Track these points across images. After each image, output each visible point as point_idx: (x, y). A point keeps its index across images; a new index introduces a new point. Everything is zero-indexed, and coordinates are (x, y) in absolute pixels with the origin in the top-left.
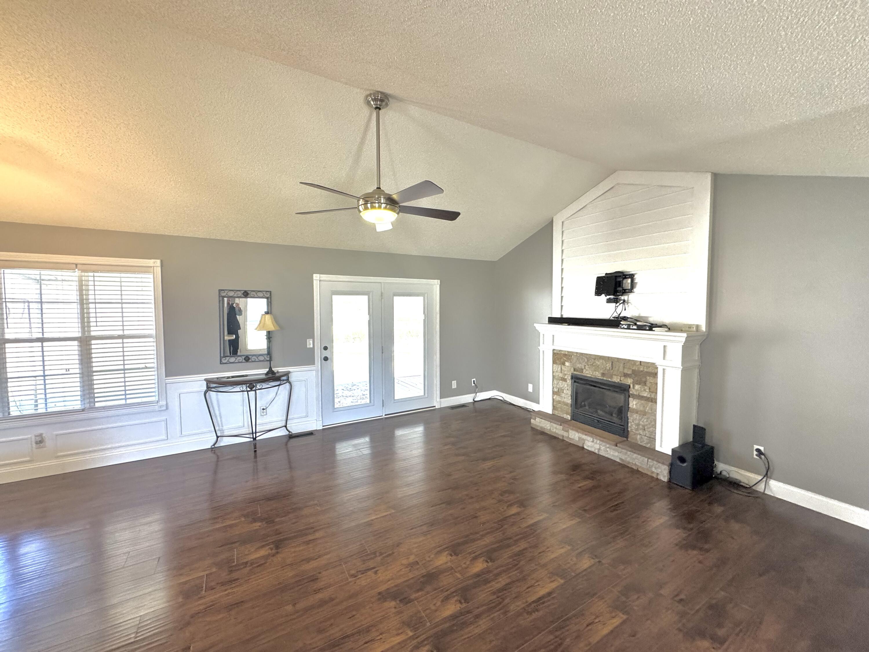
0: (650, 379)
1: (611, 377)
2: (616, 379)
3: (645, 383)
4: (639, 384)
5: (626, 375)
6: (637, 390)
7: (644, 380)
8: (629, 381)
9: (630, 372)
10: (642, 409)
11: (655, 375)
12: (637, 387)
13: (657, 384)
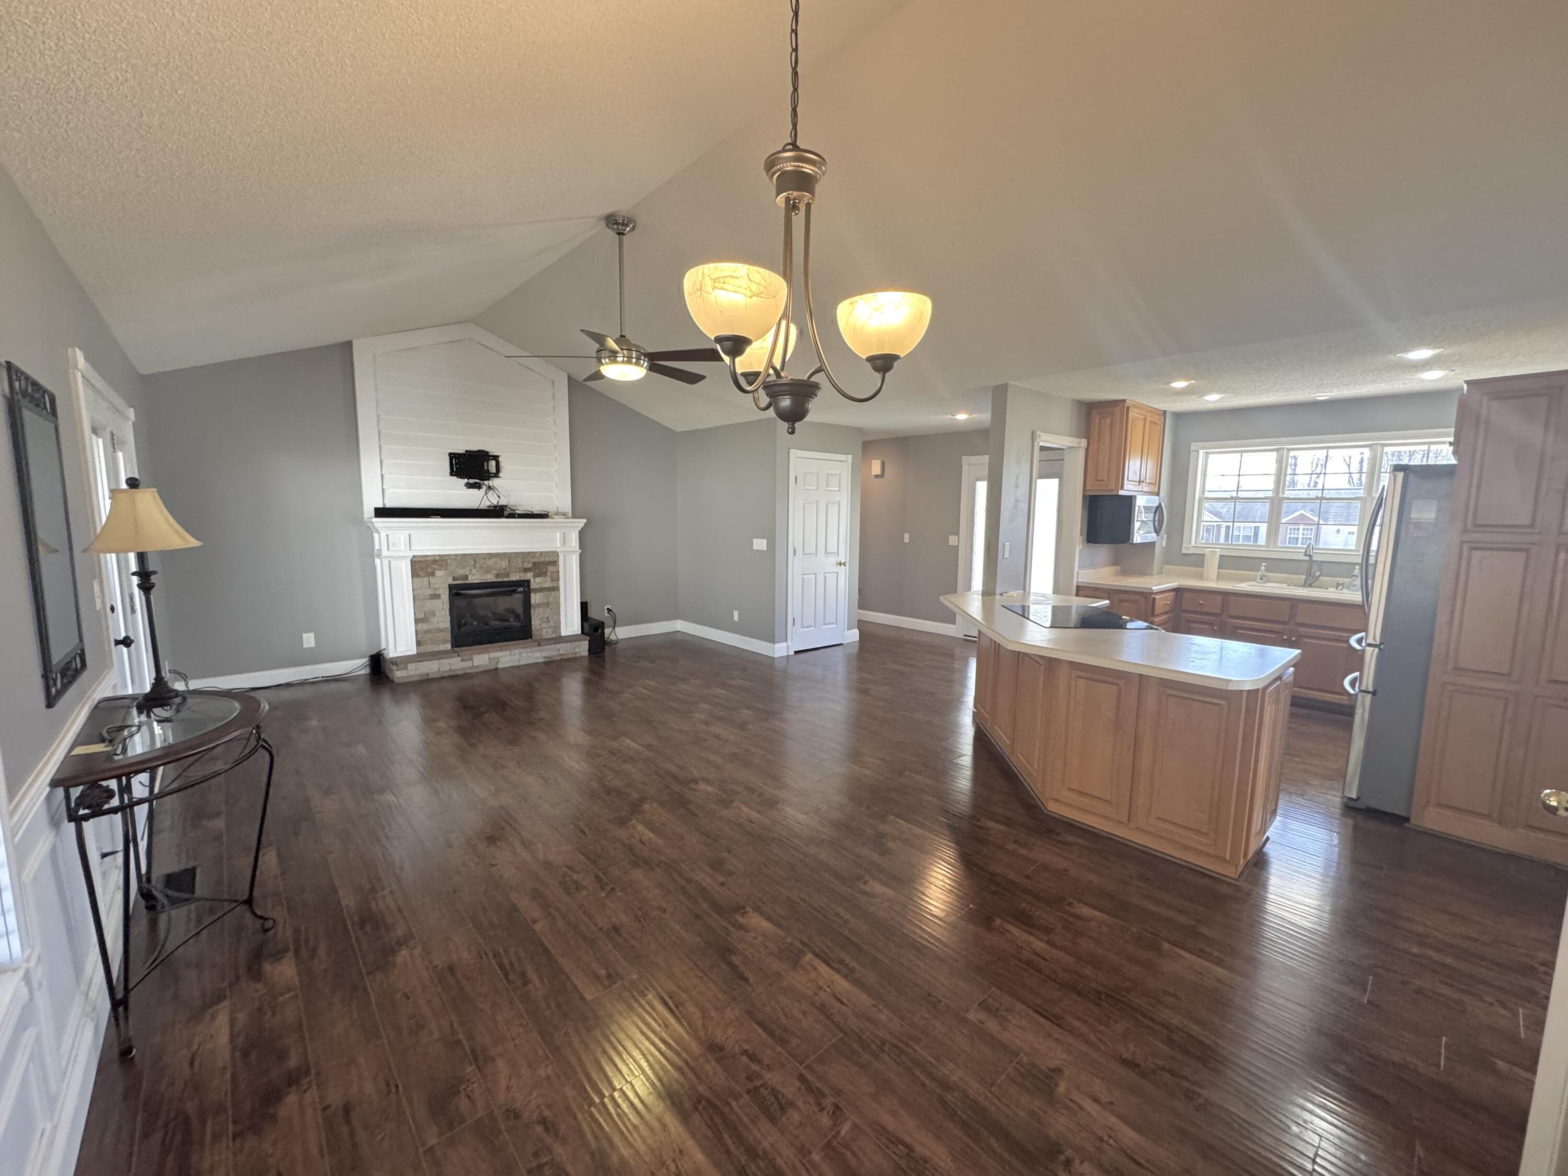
0: (551, 568)
1: (508, 576)
2: (514, 577)
3: (545, 574)
4: (539, 576)
5: (526, 570)
6: (538, 583)
7: (544, 570)
8: (529, 576)
9: (530, 566)
10: (545, 601)
11: (555, 563)
12: (538, 580)
13: (558, 572)
